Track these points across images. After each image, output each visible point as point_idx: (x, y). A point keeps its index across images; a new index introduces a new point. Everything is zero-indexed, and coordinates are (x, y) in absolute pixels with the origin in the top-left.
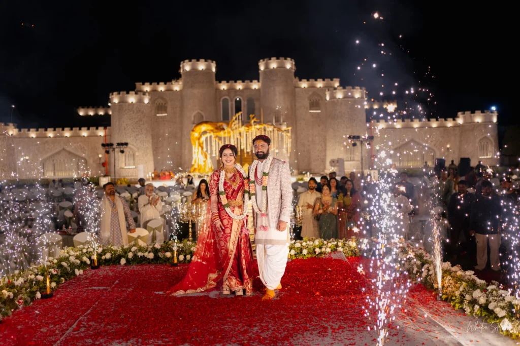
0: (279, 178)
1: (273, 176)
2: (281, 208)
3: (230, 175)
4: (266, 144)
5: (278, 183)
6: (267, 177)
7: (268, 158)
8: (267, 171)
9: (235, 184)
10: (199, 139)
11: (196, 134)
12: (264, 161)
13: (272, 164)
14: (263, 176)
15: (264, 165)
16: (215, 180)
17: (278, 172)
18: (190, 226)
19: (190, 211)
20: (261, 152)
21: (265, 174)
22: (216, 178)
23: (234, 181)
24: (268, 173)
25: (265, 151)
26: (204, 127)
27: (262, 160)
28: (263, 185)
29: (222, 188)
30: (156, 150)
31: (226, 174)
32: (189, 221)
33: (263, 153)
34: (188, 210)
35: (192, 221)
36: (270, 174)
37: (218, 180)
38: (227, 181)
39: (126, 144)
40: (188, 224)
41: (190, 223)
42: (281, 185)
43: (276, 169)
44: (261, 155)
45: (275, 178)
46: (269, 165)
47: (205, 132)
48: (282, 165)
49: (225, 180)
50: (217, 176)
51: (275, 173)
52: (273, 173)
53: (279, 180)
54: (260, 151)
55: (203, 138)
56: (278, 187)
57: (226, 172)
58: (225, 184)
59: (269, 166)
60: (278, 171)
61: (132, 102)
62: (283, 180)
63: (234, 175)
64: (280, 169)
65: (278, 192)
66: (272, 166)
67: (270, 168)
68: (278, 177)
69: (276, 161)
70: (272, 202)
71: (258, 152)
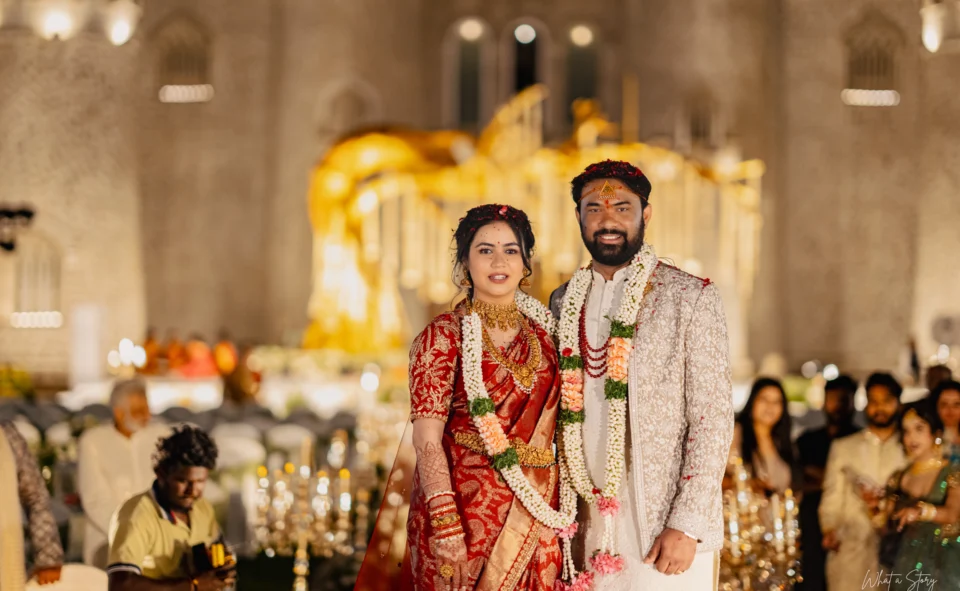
0: (681, 347)
1: (655, 341)
2: (681, 478)
3: (504, 337)
4: (635, 200)
5: (677, 369)
6: (628, 341)
7: (635, 263)
8: (628, 319)
9: (525, 371)
10: (346, 202)
11: (334, 183)
12: (620, 274)
13: (650, 287)
14: (612, 335)
15: (619, 293)
16: (439, 354)
17: (678, 325)
18: (301, 568)
19: (302, 505)
20: (614, 232)
21: (619, 330)
22: (442, 344)
23: (522, 362)
24: (635, 327)
25: (630, 226)
26: (372, 152)
27: (610, 269)
28: (608, 374)
29: (476, 387)
30: (155, 244)
31: (485, 331)
32: (295, 547)
33: (624, 234)
34: (297, 497)
35: (309, 548)
36: (644, 330)
37: (456, 354)
38: (495, 360)
39: (26, 214)
40: (291, 561)
41: (302, 554)
42: (686, 383)
43: (669, 310)
44: (611, 247)
45: (665, 348)
46: (638, 292)
47: (374, 177)
48: (694, 294)
49: (485, 354)
50: (451, 336)
51: (665, 326)
52: (654, 329)
53: (681, 357)
54: (609, 225)
55: (367, 202)
56: (676, 391)
57: (487, 320)
58: (488, 370)
59: (639, 298)
60: (678, 320)
61: (56, 37)
62: (698, 358)
63: (518, 339)
64: (687, 310)
65: (674, 410)
66: (652, 296)
67: (644, 305)
68: (675, 345)
69: (669, 276)
70: (649, 451)
71: (604, 231)
